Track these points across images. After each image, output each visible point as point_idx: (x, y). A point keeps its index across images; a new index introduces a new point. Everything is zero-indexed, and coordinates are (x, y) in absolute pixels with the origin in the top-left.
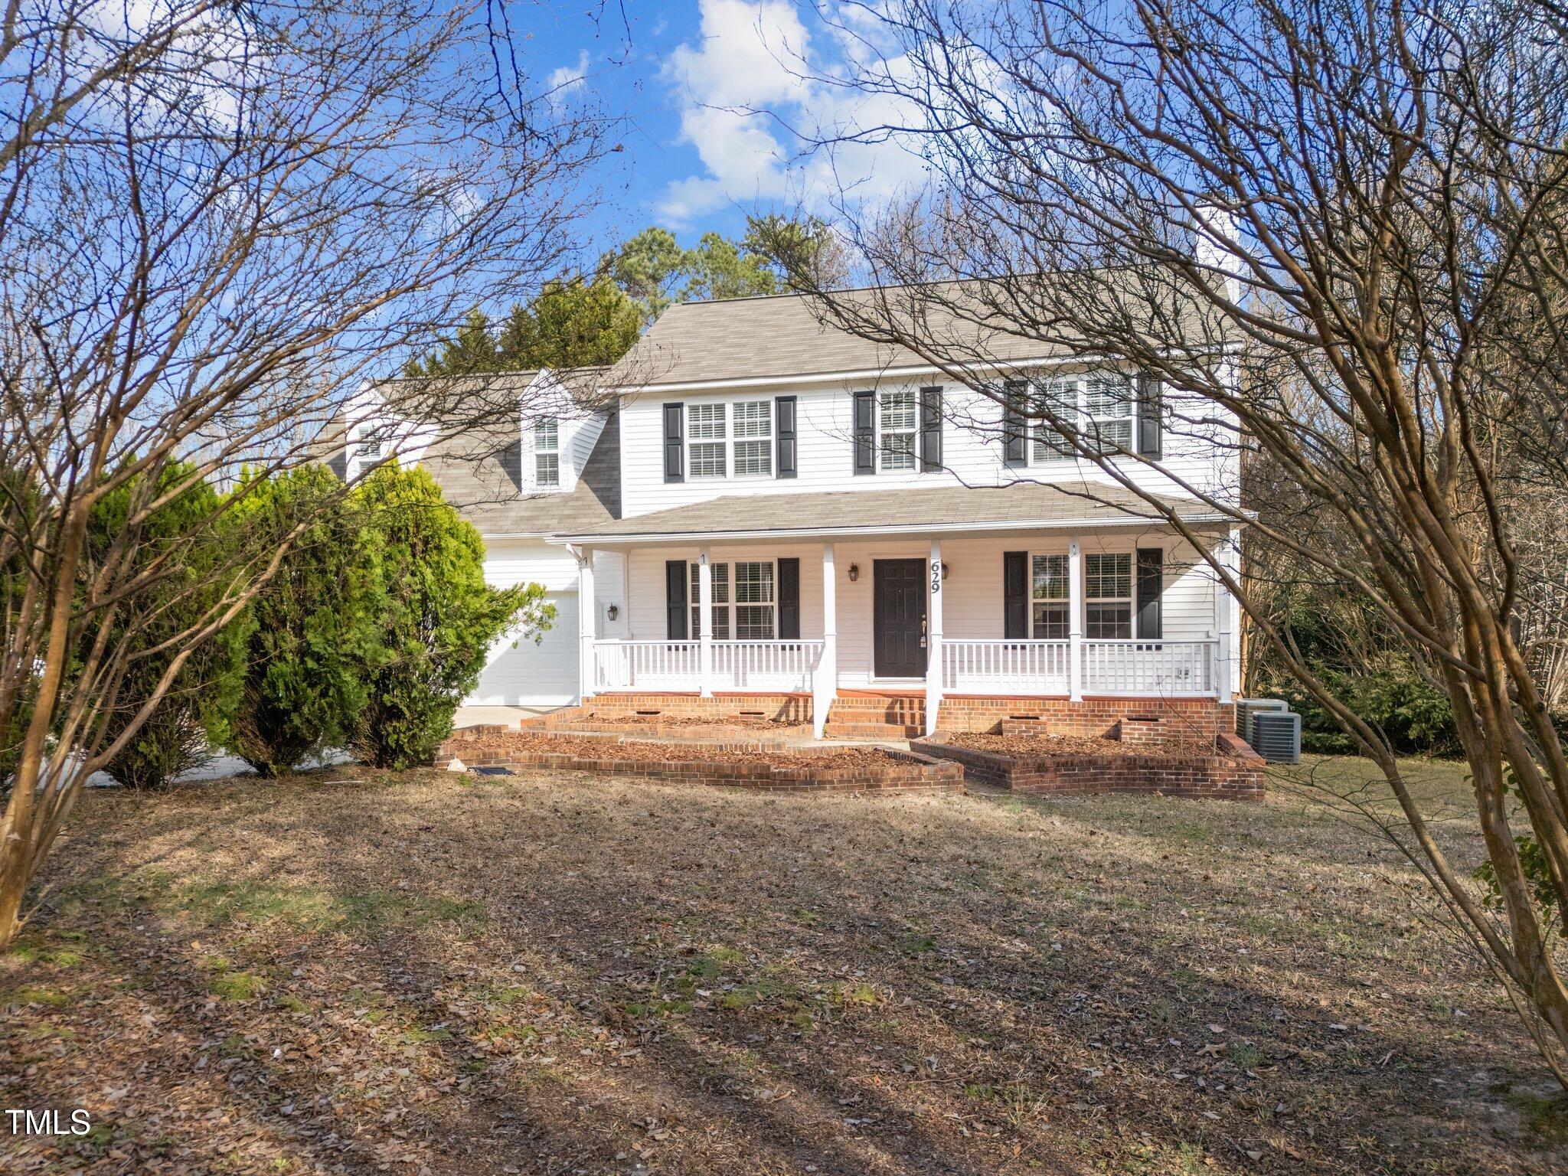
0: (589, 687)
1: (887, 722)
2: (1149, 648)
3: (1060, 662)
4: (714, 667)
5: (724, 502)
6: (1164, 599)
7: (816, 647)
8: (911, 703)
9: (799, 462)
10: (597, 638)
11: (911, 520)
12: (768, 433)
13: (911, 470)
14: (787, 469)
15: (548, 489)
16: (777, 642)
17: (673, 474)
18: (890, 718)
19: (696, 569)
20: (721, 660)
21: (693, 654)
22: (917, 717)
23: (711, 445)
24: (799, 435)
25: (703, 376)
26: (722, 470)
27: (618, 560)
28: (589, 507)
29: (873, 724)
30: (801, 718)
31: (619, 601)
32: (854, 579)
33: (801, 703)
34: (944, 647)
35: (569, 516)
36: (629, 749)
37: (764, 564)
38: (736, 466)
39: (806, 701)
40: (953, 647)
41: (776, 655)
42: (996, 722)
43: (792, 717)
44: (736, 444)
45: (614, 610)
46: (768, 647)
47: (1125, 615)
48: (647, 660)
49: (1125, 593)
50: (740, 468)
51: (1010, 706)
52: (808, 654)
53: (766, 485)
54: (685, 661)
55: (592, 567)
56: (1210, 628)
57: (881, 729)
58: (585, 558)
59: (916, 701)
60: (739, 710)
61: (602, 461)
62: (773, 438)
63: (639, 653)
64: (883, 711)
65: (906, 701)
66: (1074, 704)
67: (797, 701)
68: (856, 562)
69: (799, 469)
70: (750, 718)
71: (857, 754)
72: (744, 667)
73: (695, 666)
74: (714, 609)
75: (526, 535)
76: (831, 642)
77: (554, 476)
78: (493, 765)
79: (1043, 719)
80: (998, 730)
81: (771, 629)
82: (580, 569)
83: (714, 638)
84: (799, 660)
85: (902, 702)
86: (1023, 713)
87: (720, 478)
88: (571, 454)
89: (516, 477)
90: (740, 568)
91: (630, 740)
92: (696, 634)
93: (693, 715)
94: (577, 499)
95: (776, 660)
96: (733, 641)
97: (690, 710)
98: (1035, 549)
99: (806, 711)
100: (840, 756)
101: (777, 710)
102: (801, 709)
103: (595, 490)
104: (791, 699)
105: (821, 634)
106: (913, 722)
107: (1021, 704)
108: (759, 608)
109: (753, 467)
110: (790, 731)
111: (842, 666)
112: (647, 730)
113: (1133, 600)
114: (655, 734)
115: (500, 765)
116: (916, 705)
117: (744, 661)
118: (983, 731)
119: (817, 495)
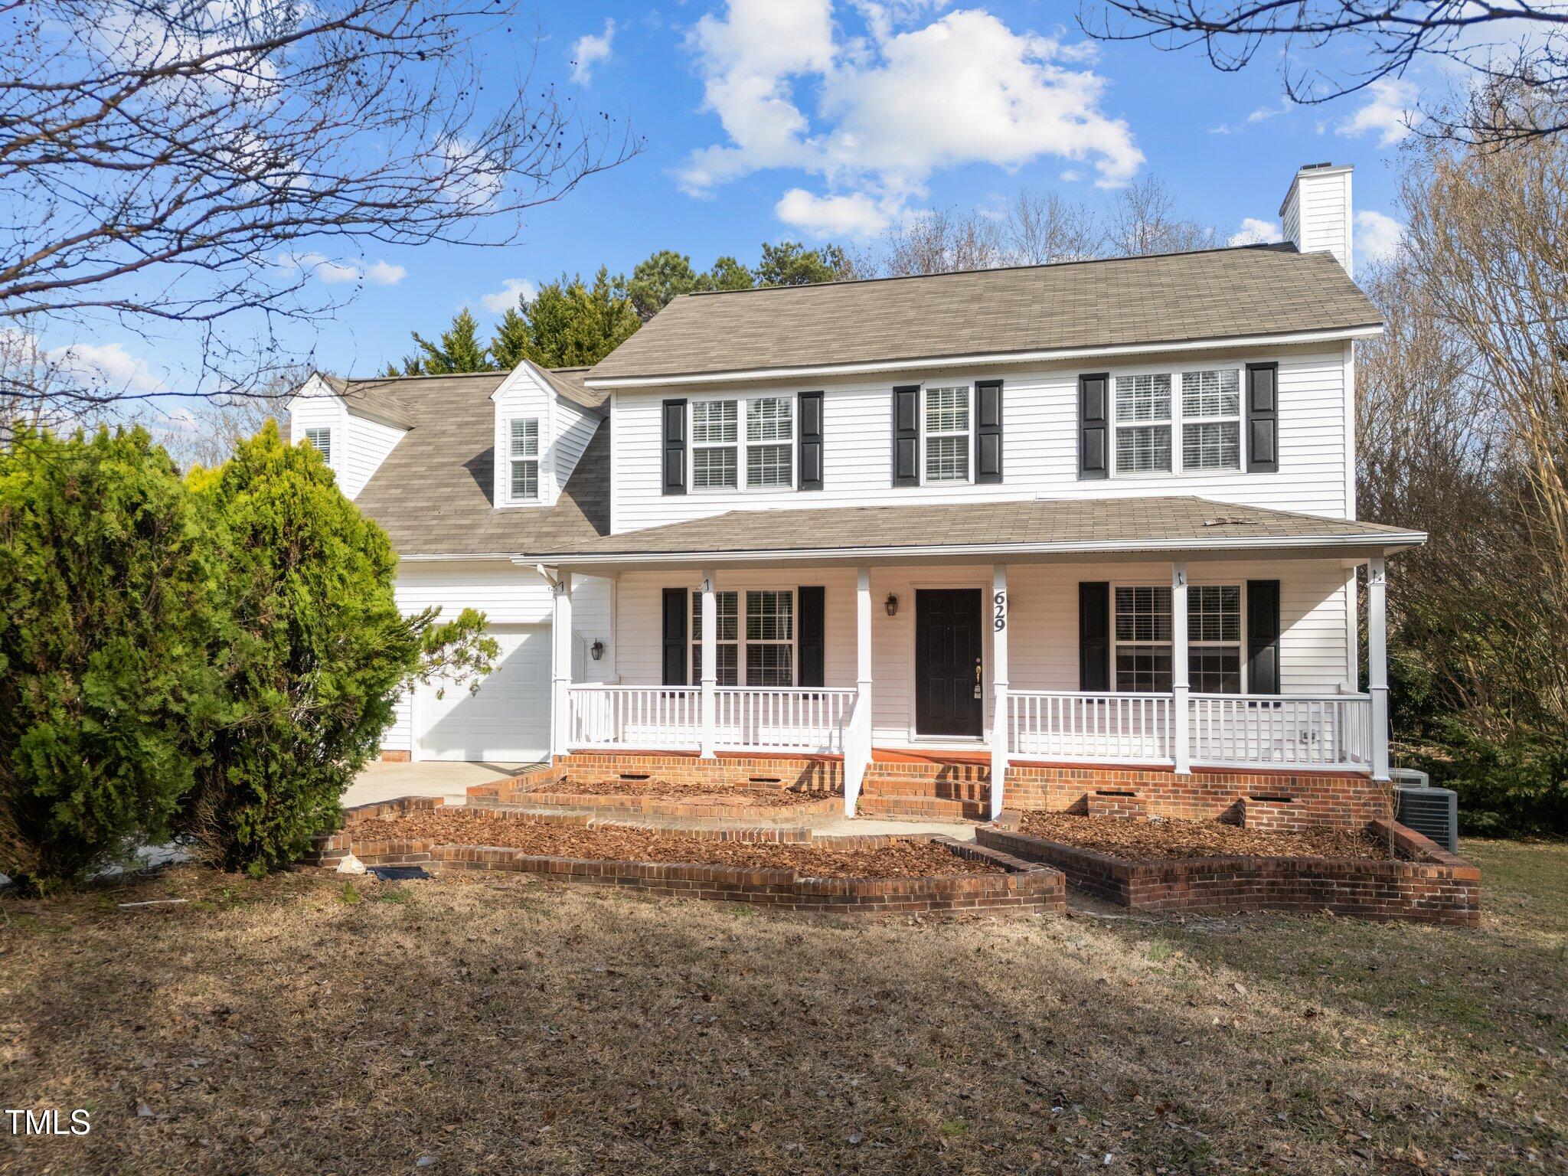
0: (562, 743)
1: (938, 795)
2: (1265, 705)
3: (1161, 720)
4: (718, 719)
5: (733, 518)
6: (1283, 643)
7: (846, 697)
8: (968, 771)
9: (826, 471)
10: (573, 682)
11: (968, 539)
12: (789, 435)
13: (963, 482)
14: (811, 480)
15: (526, 502)
16: (796, 689)
17: (673, 484)
18: (942, 791)
19: (698, 597)
20: (727, 711)
21: (691, 702)
22: (977, 789)
23: (720, 449)
24: (826, 438)
25: (711, 367)
26: (732, 480)
27: (604, 586)
28: (573, 524)
29: (920, 798)
30: (827, 788)
31: (605, 635)
32: (891, 613)
33: (827, 768)
34: (1010, 700)
35: (547, 534)
36: (600, 836)
37: (781, 594)
38: (750, 475)
39: (834, 766)
40: (1022, 700)
41: (796, 704)
42: (1077, 798)
43: (815, 786)
44: (750, 448)
45: (598, 647)
46: (786, 695)
47: (1233, 663)
48: (635, 709)
49: (1233, 635)
50: (754, 478)
51: (1096, 778)
52: (836, 704)
53: (786, 498)
54: (682, 710)
55: (570, 594)
56: (1342, 680)
57: (931, 805)
58: (561, 581)
59: (975, 768)
60: (749, 775)
61: (591, 471)
62: (794, 441)
63: (625, 701)
64: (933, 781)
65: (962, 768)
66: (1180, 776)
67: (822, 765)
68: (895, 591)
69: (826, 479)
70: (762, 789)
71: (909, 849)
72: (756, 719)
73: (695, 717)
74: (719, 647)
75: (495, 556)
76: (865, 692)
77: (534, 489)
78: (404, 863)
79: (1140, 795)
80: (1081, 809)
81: (788, 674)
82: (555, 596)
83: (719, 683)
84: (826, 712)
85: (956, 770)
86: (1113, 787)
87: (730, 490)
88: (553, 461)
89: (487, 487)
90: (753, 598)
91: (602, 822)
92: (697, 680)
93: (690, 781)
94: (559, 514)
95: (796, 712)
96: (742, 688)
97: (688, 775)
98: (1119, 578)
99: (833, 779)
100: (886, 851)
101: (797, 777)
102: (827, 776)
103: (580, 504)
104: (815, 761)
105: (852, 680)
106: (971, 796)
107: (1111, 776)
108: (775, 646)
109: (770, 478)
110: (814, 808)
111: (879, 719)
112: (628, 804)
113: (1242, 644)
114: (638, 811)
115: (415, 864)
116: (974, 774)
117: (756, 711)
118: (1061, 809)
119: (848, 510)
